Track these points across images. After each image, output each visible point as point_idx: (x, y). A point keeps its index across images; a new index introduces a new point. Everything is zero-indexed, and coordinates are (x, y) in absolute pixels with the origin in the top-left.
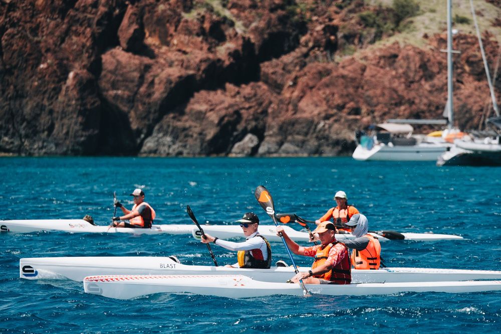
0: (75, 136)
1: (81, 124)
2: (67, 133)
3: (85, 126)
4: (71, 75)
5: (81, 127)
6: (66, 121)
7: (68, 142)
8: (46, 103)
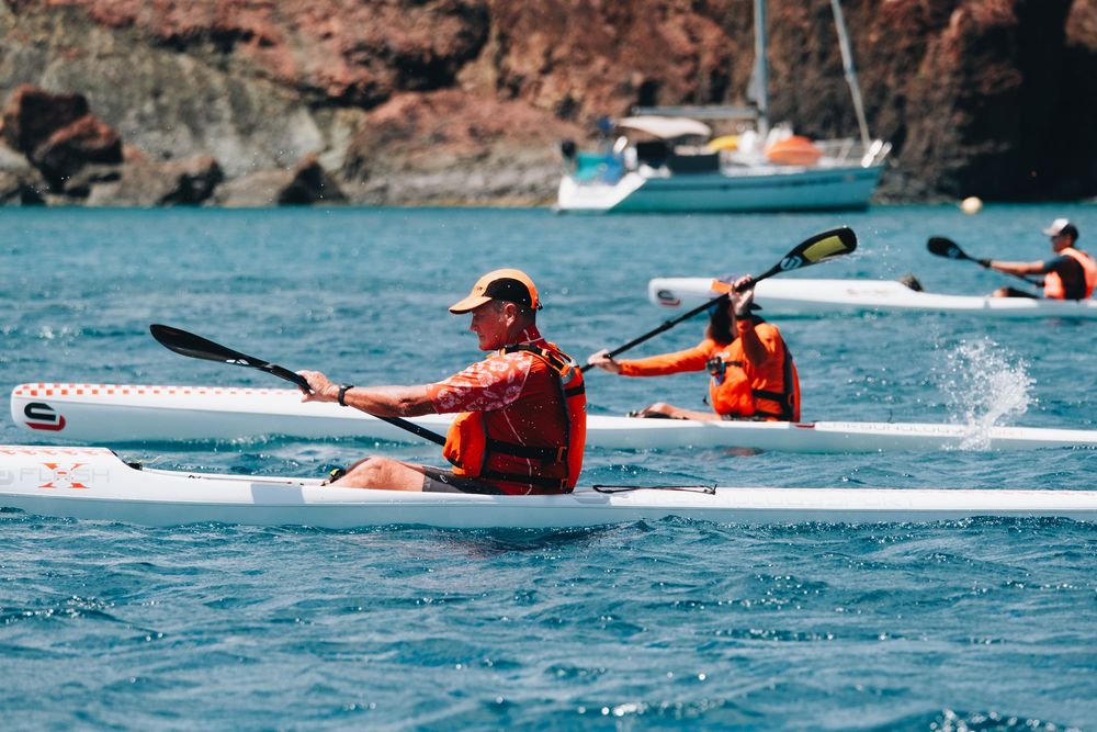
0: (945, 158)
1: (960, 129)
2: (929, 151)
3: (969, 135)
4: (956, 17)
5: (960, 137)
6: (928, 123)
7: (929, 170)
8: (891, 81)
